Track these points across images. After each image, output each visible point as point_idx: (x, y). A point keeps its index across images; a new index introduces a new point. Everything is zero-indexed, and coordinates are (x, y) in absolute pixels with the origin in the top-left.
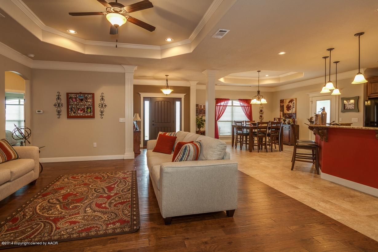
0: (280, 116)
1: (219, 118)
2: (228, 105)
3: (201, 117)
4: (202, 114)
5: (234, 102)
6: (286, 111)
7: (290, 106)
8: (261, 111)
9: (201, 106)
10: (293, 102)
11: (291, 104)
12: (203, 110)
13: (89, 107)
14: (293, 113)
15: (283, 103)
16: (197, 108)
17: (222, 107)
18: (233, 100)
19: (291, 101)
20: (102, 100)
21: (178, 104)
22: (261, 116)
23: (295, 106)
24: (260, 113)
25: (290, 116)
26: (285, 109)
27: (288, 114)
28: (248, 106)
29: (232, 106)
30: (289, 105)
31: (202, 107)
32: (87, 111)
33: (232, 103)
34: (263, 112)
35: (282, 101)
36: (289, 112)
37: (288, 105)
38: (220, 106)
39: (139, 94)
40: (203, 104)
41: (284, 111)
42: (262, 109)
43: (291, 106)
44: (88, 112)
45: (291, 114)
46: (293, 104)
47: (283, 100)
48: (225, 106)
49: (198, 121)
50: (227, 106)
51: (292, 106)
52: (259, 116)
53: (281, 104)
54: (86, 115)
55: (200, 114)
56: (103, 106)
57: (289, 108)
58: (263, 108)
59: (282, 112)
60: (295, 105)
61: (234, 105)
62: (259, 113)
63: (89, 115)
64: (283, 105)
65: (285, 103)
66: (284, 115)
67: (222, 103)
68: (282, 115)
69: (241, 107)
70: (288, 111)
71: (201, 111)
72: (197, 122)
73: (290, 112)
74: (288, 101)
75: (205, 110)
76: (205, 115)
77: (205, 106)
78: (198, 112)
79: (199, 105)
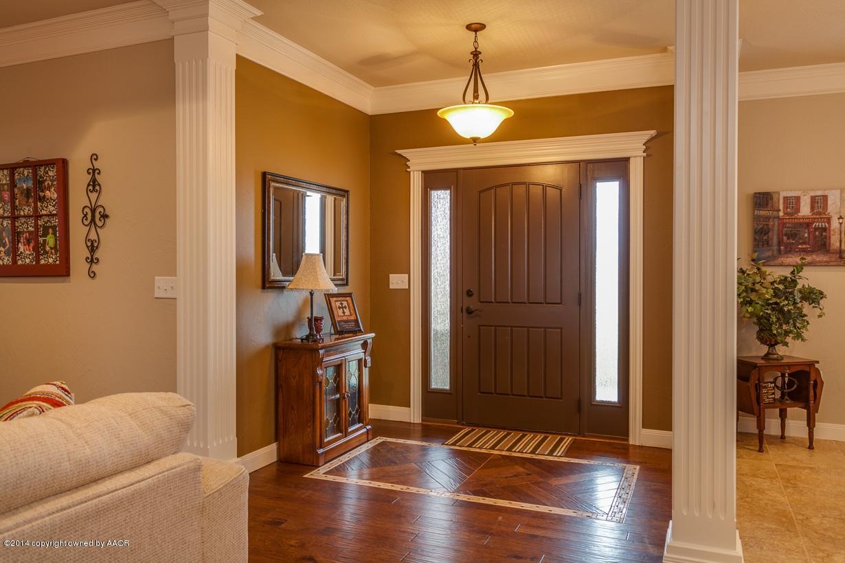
3: (786, 272)
4: (804, 250)
9: (794, 202)
12: (808, 225)
13: (49, 224)
16: (766, 218)
20: (94, 187)
21: (607, 194)
31: (805, 210)
32: (44, 241)
39: (400, 155)
44: (48, 249)
49: (753, 296)
54: (42, 262)
55: (790, 252)
56: (96, 216)
63: (51, 260)
71: (789, 236)
72: (750, 303)
75: (825, 229)
76: (825, 258)
77: (825, 198)
78: (768, 243)
79: (783, 194)
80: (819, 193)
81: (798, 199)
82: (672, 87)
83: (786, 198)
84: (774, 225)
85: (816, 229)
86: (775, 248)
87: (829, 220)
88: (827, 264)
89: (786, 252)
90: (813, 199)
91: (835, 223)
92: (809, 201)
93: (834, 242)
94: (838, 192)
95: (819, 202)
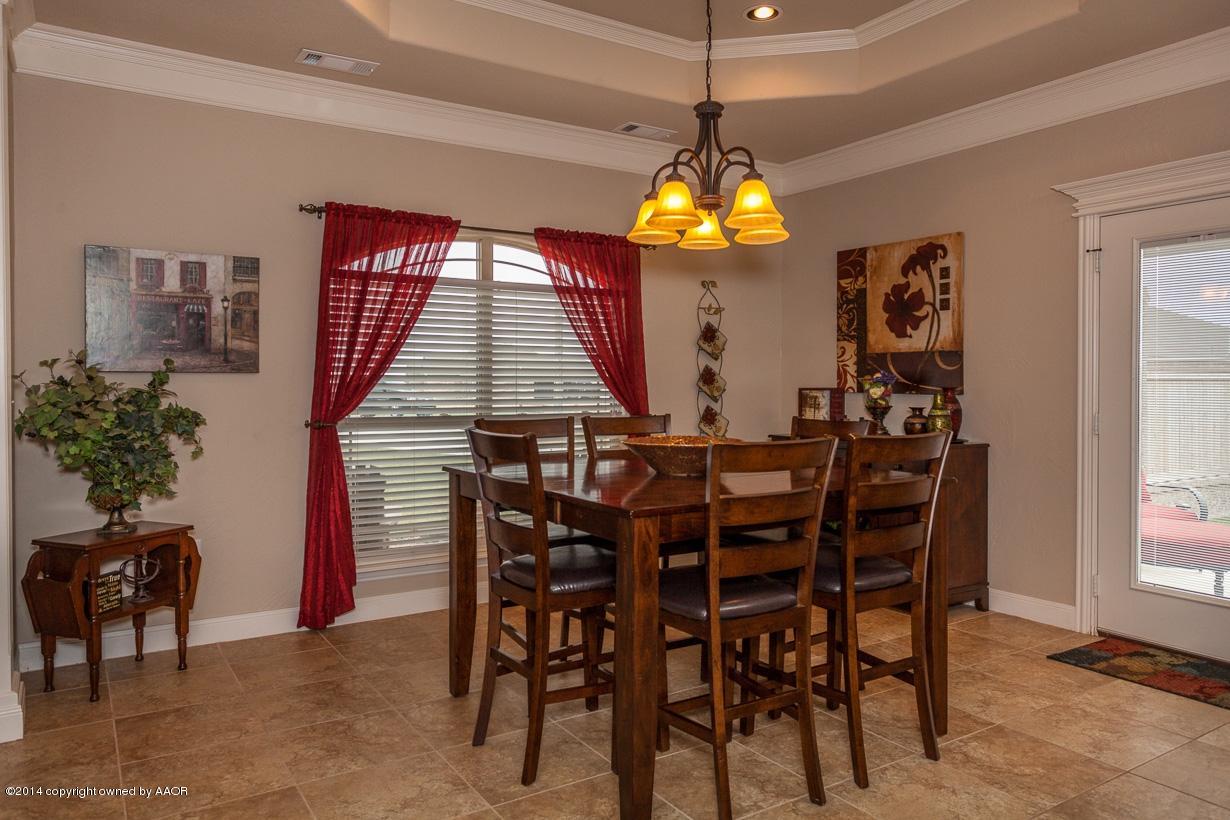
0: (842, 374)
1: (355, 390)
2: (448, 271)
3: (141, 383)
4: (170, 348)
5: (500, 252)
6: (881, 338)
7: (918, 299)
8: (709, 334)
9: (154, 268)
10: (941, 263)
11: (919, 281)
12: (177, 307)
14: (942, 353)
15: (862, 272)
17: (386, 289)
18: (487, 235)
19: (926, 255)
22: (708, 377)
23: (952, 296)
24: (701, 349)
25: (913, 375)
26: (877, 317)
27: (898, 357)
28: (609, 292)
29: (486, 283)
30: (907, 286)
31: (172, 284)
33: (485, 262)
34: (719, 342)
35: (853, 264)
36: (902, 345)
37: (899, 290)
38: (365, 277)
40: (170, 252)
41: (872, 338)
42: (714, 320)
43: (920, 294)
45: (919, 354)
46: (938, 282)
47: (863, 252)
48: (410, 279)
49: (78, 427)
50: (429, 282)
51: (928, 297)
52: (693, 375)
53: (843, 283)
55: (148, 350)
57: (904, 310)
58: (719, 311)
59: (851, 348)
60: (953, 289)
61: (501, 274)
62: (695, 350)
64: (862, 293)
65: (875, 271)
66: (869, 363)
67: (391, 260)
68: (852, 369)
69: (554, 297)
70: (902, 334)
71: (148, 324)
73: (917, 340)
74: (898, 258)
75: (202, 316)
76: (205, 360)
77: (202, 266)
79: (136, 253)
80: (193, 258)
81: (160, 263)
83: (140, 261)
85: (190, 314)
87: (208, 302)
88: (206, 370)
89: (143, 351)
90: (184, 265)
91: (217, 308)
92: (177, 268)
93: (217, 335)
94: (221, 259)
95: (194, 273)
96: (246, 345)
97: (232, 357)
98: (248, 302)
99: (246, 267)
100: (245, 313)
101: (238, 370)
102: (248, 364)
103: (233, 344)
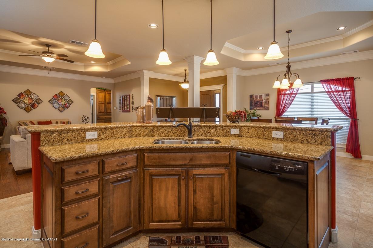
3: (254, 111)
4: (258, 107)
5: (315, 86)
9: (256, 97)
12: (259, 101)
13: (128, 104)
16: (252, 100)
18: (313, 83)
20: (133, 99)
21: (217, 96)
29: (312, 92)
31: (258, 98)
33: (312, 88)
38: (285, 94)
40: (258, 94)
48: (293, 94)
50: (296, 94)
56: (133, 103)
61: (315, 90)
69: (326, 94)
71: (256, 104)
75: (262, 102)
76: (262, 108)
77: (262, 95)
78: (252, 105)
79: (255, 95)
80: (261, 95)
81: (257, 96)
82: (227, 76)
83: (255, 96)
84: (253, 101)
85: (261, 102)
86: (253, 106)
87: (263, 100)
88: (262, 109)
89: (256, 107)
90: (260, 96)
91: (264, 101)
92: (259, 96)
93: (264, 105)
94: (264, 95)
95: (261, 97)
96: (267, 106)
97: (265, 108)
98: (268, 100)
99: (267, 95)
100: (267, 102)
101: (266, 109)
102: (267, 109)
103: (266, 106)
